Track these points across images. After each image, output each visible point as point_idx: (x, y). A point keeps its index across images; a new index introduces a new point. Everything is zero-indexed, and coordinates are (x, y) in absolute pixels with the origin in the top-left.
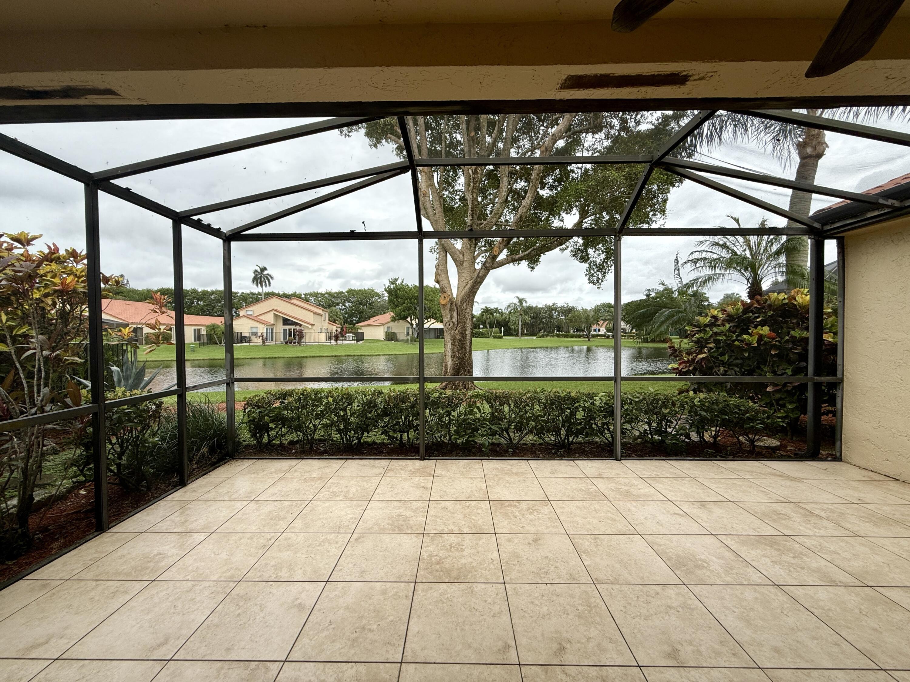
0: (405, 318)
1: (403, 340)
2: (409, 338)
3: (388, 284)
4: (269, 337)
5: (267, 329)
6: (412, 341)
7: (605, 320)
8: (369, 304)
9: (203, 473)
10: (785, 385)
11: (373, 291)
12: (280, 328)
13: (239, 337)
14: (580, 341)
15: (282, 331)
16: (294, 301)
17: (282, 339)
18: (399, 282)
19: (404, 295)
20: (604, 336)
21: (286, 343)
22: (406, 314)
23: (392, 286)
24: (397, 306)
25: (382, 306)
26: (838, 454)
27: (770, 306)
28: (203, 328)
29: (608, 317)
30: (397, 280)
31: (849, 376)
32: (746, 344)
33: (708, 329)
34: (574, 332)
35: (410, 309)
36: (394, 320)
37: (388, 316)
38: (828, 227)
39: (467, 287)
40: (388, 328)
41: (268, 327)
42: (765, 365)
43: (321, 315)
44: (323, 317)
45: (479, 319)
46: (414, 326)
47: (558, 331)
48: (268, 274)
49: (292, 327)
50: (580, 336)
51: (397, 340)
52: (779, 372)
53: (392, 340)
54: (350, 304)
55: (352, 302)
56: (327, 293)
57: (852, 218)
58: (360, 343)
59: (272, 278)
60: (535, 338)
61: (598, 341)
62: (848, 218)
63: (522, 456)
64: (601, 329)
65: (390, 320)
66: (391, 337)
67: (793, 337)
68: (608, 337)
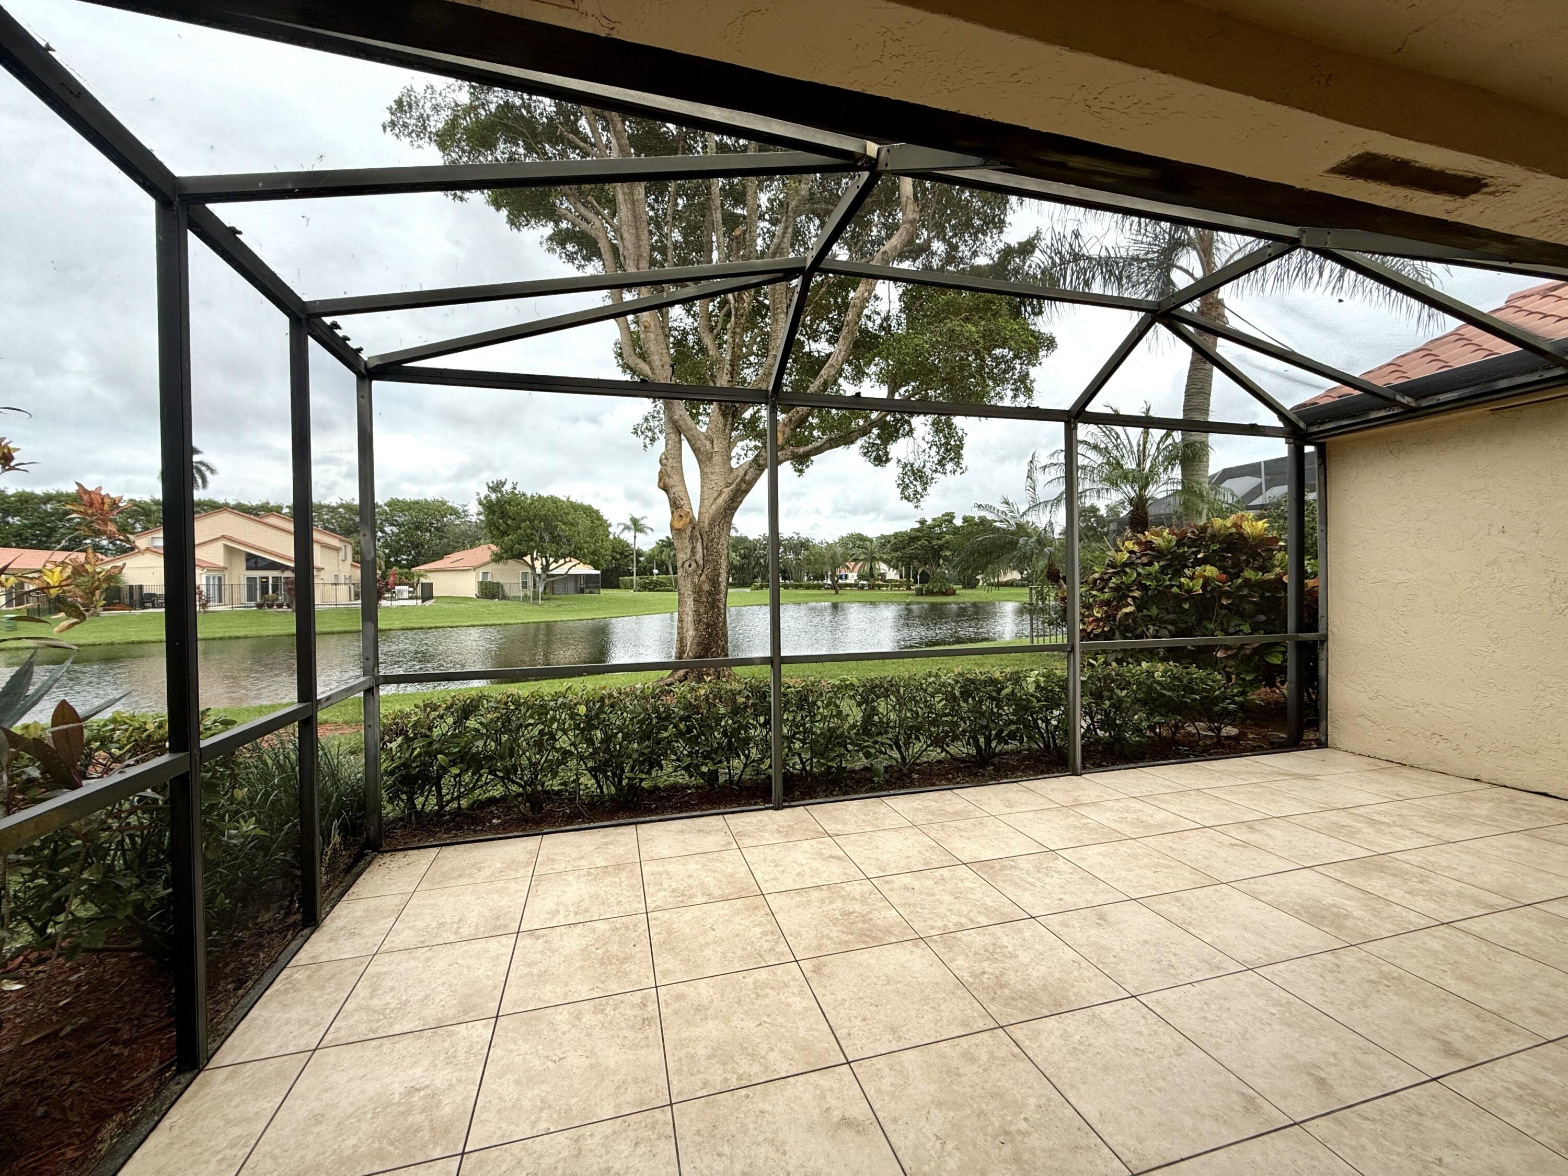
0: (520, 556)
1: (516, 598)
2: (530, 593)
3: (484, 492)
4: (214, 593)
5: (208, 579)
6: (536, 597)
7: (856, 560)
8: (437, 529)
9: (337, 891)
10: (1242, 646)
11: (443, 503)
12: (240, 575)
13: (136, 597)
14: (820, 595)
15: (244, 581)
16: (272, 520)
17: (244, 598)
18: (507, 488)
19: (519, 514)
20: (856, 585)
21: (260, 606)
22: (523, 548)
23: (493, 496)
24: (504, 534)
25: (464, 534)
26: (1323, 739)
27: (1213, 536)
29: (862, 557)
30: (503, 484)
31: (1335, 630)
32: (1186, 591)
33: (1128, 570)
34: (809, 579)
35: (532, 540)
36: (497, 558)
37: (485, 551)
38: (1315, 429)
39: (720, 500)
40: (485, 574)
41: (212, 574)
42: (1210, 620)
43: (337, 549)
44: (342, 554)
45: (650, 559)
46: (539, 571)
47: (784, 578)
48: (201, 463)
49: (271, 574)
50: (819, 587)
51: (504, 598)
52: (1231, 630)
53: (493, 597)
54: (395, 529)
55: (400, 525)
56: (342, 506)
57: (1348, 418)
58: (428, 603)
59: (212, 471)
60: (748, 590)
61: (848, 593)
62: (1343, 418)
63: (934, 784)
64: (850, 575)
65: (488, 559)
66: (490, 591)
67: (1247, 581)
68: (862, 587)
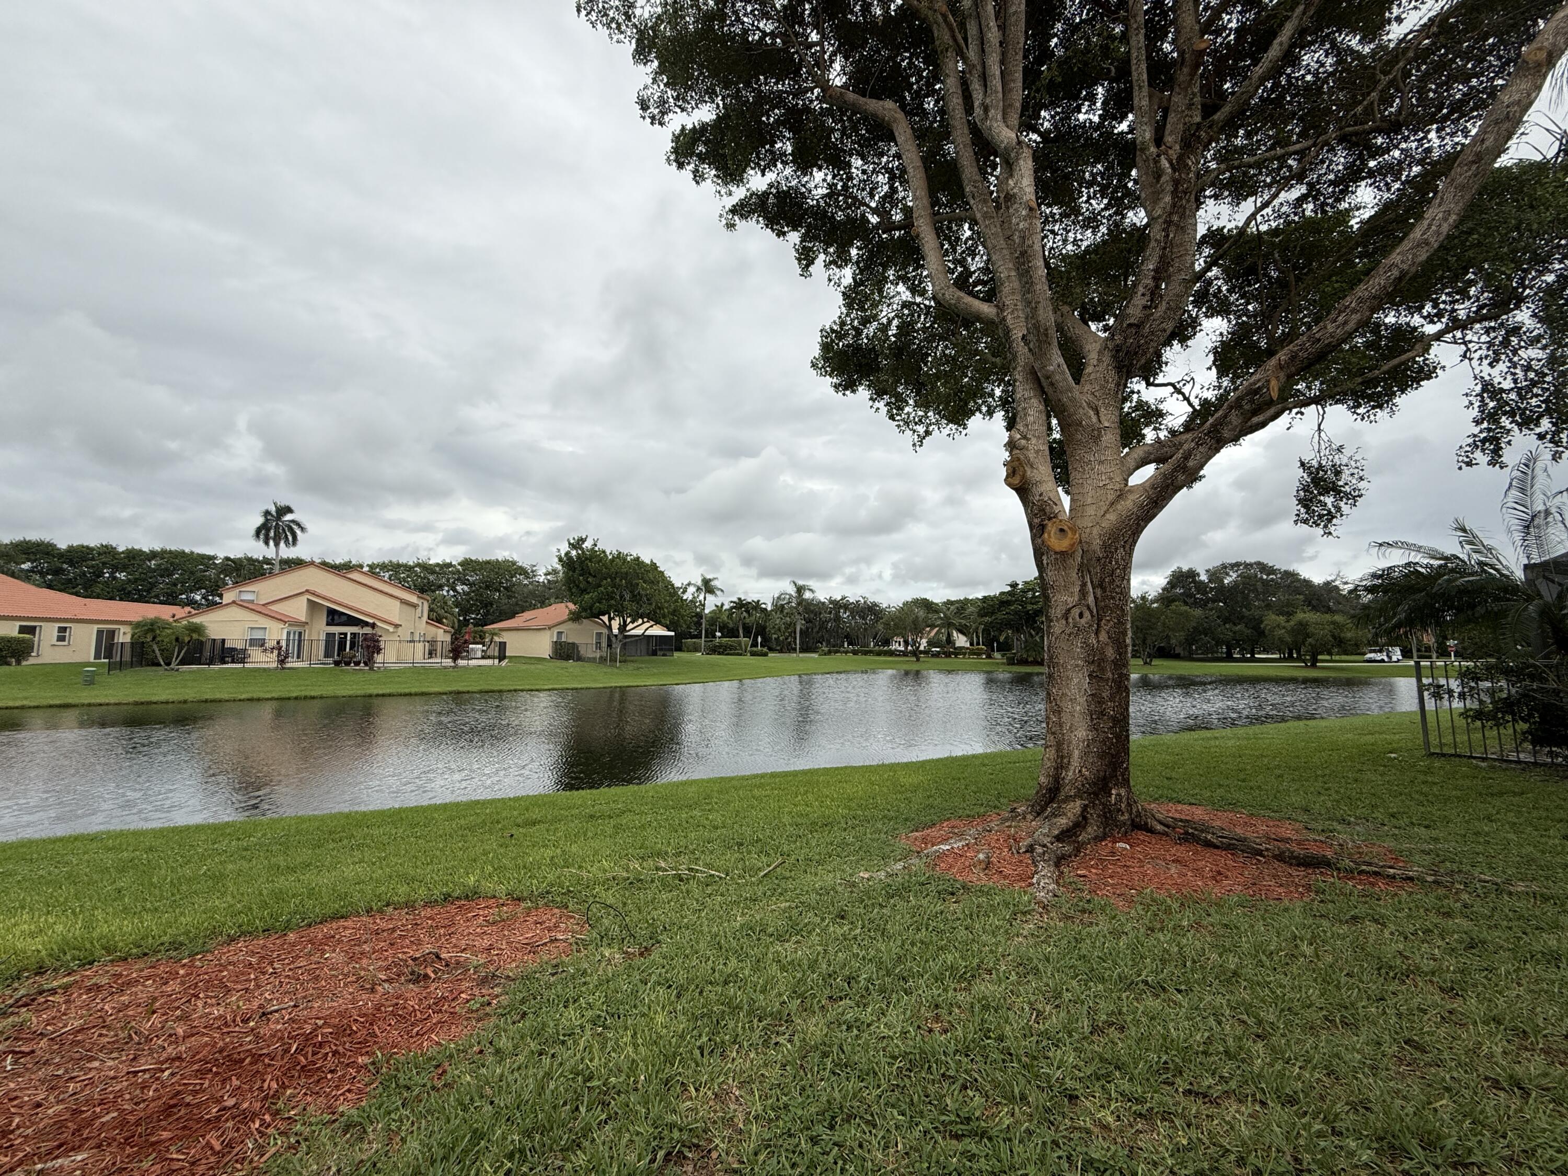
0: (597, 615)
2: (605, 655)
3: (564, 549)
5: (289, 634)
7: (932, 626)
8: (506, 588)
12: (320, 630)
13: (218, 650)
15: (323, 637)
16: (355, 576)
17: (322, 655)
18: (588, 545)
19: (599, 571)
20: (927, 652)
21: (337, 663)
22: (603, 607)
23: (574, 553)
24: (584, 591)
25: (532, 594)
28: (123, 629)
30: (583, 540)
35: (612, 598)
37: (561, 610)
40: (560, 633)
41: (293, 629)
43: (414, 606)
44: (419, 610)
46: (615, 631)
47: (850, 644)
48: (293, 521)
49: (349, 630)
50: (888, 653)
53: (567, 658)
54: (466, 588)
55: (471, 585)
58: (504, 663)
61: (922, 660)
65: (565, 618)
66: (564, 652)
